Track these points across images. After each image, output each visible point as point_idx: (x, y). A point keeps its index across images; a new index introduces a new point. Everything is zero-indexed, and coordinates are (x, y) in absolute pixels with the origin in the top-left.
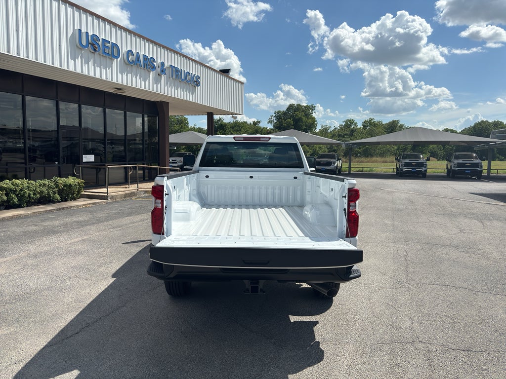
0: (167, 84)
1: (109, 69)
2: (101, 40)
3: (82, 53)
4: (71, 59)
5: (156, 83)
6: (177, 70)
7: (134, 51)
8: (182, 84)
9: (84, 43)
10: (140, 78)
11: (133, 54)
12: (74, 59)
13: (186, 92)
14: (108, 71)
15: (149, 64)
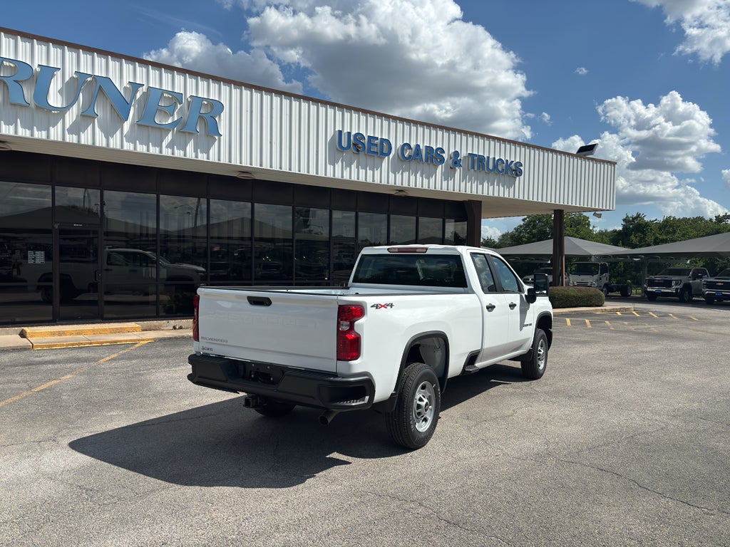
0: (464, 178)
1: (377, 169)
2: (366, 138)
3: (343, 157)
4: (330, 164)
5: (446, 179)
6: (481, 159)
7: (413, 145)
8: (492, 175)
9: (344, 144)
10: (422, 176)
11: (410, 147)
12: (333, 163)
13: (498, 185)
14: (376, 172)
15: (434, 157)
